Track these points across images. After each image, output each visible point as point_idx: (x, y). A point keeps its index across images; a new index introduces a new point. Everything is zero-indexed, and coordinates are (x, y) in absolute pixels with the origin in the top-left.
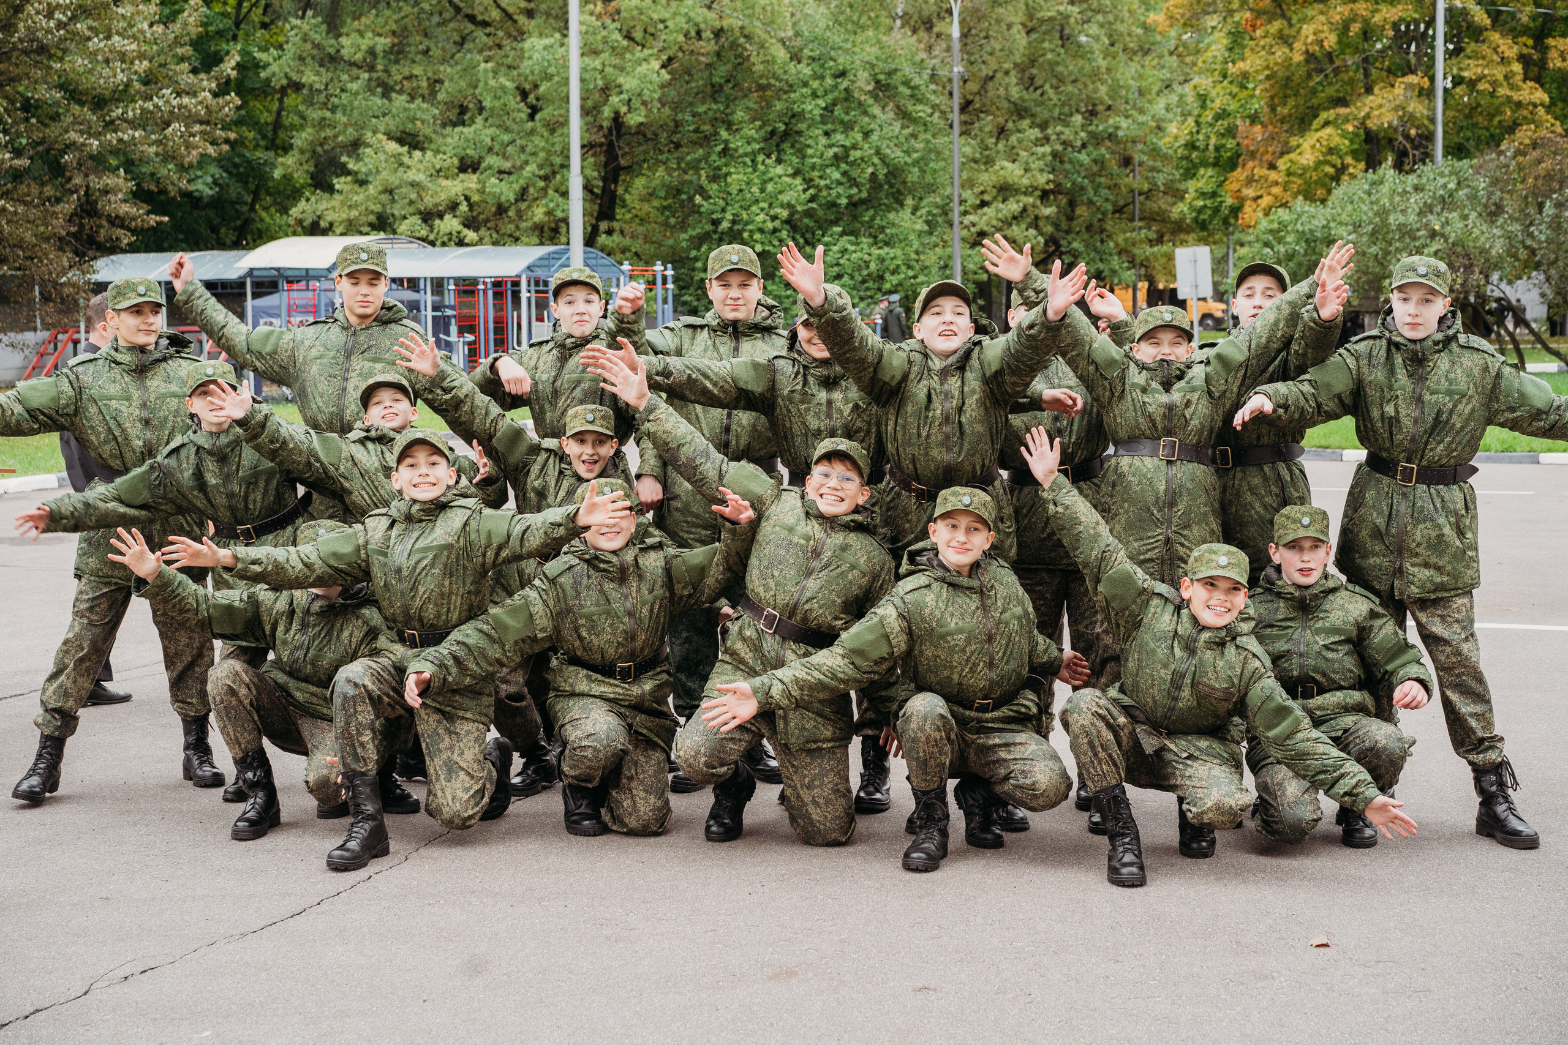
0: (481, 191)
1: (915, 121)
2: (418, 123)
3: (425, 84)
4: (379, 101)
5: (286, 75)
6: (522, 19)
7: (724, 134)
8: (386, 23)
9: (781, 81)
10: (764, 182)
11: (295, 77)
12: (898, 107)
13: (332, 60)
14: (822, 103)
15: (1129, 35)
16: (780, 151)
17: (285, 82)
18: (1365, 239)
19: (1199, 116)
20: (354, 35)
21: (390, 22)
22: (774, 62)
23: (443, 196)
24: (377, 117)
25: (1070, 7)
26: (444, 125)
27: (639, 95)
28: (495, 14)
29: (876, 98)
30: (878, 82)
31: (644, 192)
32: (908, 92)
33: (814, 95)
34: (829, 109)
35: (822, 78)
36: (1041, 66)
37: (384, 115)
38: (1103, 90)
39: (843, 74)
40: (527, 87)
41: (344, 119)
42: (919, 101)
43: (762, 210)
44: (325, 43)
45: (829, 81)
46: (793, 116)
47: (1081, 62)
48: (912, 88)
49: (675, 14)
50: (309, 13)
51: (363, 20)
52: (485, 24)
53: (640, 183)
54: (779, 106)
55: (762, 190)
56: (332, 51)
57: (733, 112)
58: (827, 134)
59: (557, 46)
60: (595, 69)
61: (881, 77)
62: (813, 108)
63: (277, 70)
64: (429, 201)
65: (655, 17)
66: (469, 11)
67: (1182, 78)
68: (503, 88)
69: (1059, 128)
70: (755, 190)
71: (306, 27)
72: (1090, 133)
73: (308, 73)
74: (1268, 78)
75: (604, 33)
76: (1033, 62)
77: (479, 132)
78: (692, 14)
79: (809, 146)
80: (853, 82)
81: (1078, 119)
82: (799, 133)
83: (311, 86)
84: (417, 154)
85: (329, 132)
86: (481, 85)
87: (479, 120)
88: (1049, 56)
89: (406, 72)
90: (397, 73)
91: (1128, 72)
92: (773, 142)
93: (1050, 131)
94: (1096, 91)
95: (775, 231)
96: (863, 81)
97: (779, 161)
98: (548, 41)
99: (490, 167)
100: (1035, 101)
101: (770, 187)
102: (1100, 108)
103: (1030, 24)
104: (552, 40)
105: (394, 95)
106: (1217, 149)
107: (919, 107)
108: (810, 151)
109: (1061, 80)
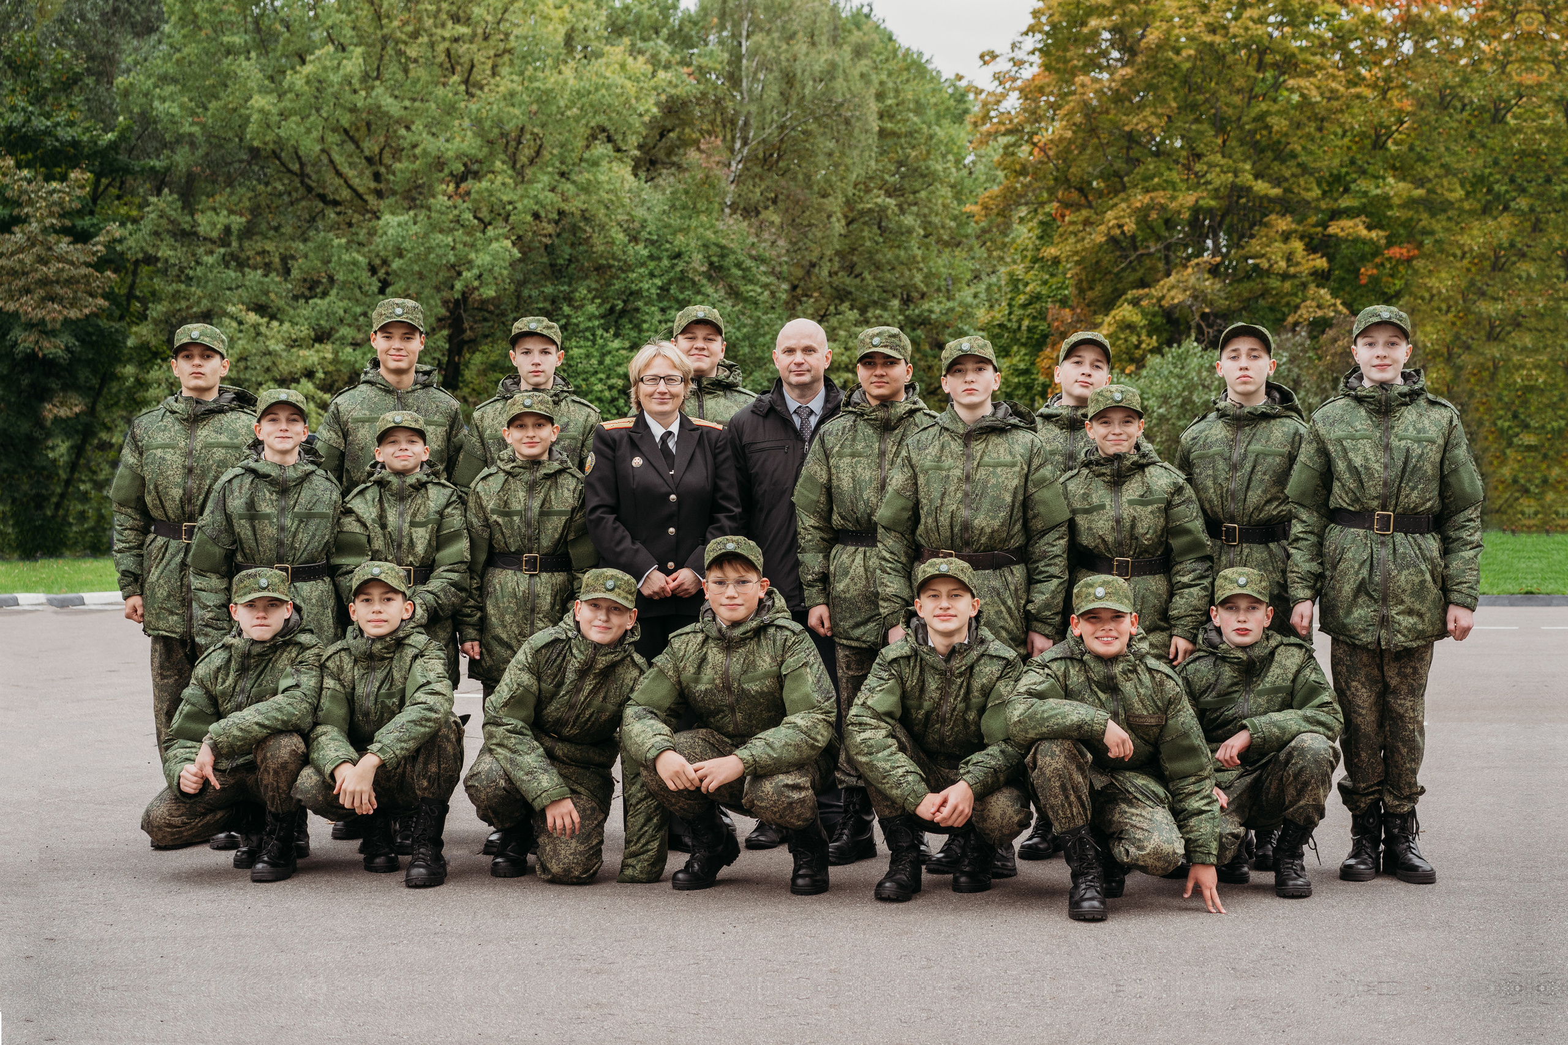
0: (335, 361)
1: (746, 300)
2: (272, 296)
3: (277, 260)
4: (232, 274)
5: (142, 249)
6: (372, 200)
7: (566, 309)
8: (240, 201)
9: (619, 261)
10: (603, 355)
11: (151, 251)
12: (730, 286)
13: (187, 236)
14: (658, 282)
15: (943, 227)
16: (618, 328)
17: (140, 256)
18: (1175, 410)
19: (1012, 299)
20: (209, 213)
21: (245, 199)
22: (613, 243)
23: (299, 365)
24: (230, 289)
25: (888, 200)
26: (296, 298)
27: (490, 271)
28: (346, 194)
29: (710, 278)
30: (711, 264)
31: (482, 367)
32: (740, 273)
33: (652, 275)
34: (664, 289)
35: (660, 259)
36: (861, 254)
37: (238, 287)
38: (918, 278)
39: (678, 255)
40: (378, 262)
41: (199, 292)
42: (751, 282)
43: (601, 380)
44: (180, 219)
45: (666, 262)
46: (631, 294)
47: (897, 251)
48: (743, 270)
49: (522, 197)
50: (166, 191)
51: (218, 197)
52: (336, 203)
53: (478, 358)
54: (618, 285)
55: (601, 363)
56: (186, 227)
57: (576, 290)
58: (663, 310)
59: (411, 223)
60: (448, 245)
61: (715, 259)
62: (650, 286)
63: (133, 245)
64: (283, 368)
65: (505, 198)
66: (321, 191)
67: (989, 270)
68: (355, 263)
69: (878, 312)
70: (594, 361)
71: (162, 205)
72: (907, 317)
73: (163, 247)
74: (1077, 263)
75: (456, 212)
76: (853, 250)
77: (333, 303)
78: (541, 197)
79: (645, 321)
80: (688, 263)
81: (896, 303)
82: (637, 310)
83: (166, 261)
84: (275, 324)
85: (184, 304)
86: (335, 259)
87: (334, 292)
88: (868, 244)
89: (258, 247)
90: (251, 248)
91: (941, 263)
92: (613, 318)
93: (869, 315)
94: (912, 278)
95: (614, 400)
96: (697, 262)
97: (616, 335)
98: (401, 218)
99: (343, 338)
100: (856, 286)
101: (608, 360)
102: (915, 295)
103: (851, 215)
104: (406, 217)
105: (247, 270)
106: (1030, 329)
107: (750, 287)
108: (645, 326)
109: (878, 267)
